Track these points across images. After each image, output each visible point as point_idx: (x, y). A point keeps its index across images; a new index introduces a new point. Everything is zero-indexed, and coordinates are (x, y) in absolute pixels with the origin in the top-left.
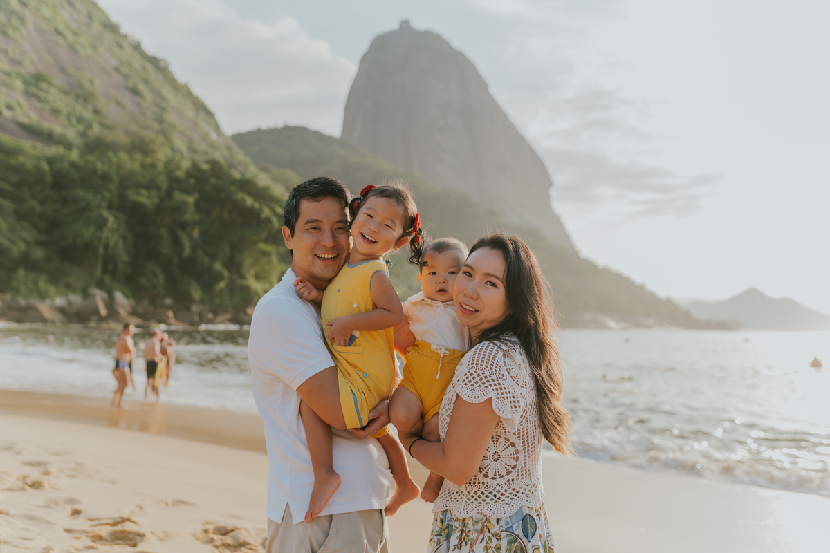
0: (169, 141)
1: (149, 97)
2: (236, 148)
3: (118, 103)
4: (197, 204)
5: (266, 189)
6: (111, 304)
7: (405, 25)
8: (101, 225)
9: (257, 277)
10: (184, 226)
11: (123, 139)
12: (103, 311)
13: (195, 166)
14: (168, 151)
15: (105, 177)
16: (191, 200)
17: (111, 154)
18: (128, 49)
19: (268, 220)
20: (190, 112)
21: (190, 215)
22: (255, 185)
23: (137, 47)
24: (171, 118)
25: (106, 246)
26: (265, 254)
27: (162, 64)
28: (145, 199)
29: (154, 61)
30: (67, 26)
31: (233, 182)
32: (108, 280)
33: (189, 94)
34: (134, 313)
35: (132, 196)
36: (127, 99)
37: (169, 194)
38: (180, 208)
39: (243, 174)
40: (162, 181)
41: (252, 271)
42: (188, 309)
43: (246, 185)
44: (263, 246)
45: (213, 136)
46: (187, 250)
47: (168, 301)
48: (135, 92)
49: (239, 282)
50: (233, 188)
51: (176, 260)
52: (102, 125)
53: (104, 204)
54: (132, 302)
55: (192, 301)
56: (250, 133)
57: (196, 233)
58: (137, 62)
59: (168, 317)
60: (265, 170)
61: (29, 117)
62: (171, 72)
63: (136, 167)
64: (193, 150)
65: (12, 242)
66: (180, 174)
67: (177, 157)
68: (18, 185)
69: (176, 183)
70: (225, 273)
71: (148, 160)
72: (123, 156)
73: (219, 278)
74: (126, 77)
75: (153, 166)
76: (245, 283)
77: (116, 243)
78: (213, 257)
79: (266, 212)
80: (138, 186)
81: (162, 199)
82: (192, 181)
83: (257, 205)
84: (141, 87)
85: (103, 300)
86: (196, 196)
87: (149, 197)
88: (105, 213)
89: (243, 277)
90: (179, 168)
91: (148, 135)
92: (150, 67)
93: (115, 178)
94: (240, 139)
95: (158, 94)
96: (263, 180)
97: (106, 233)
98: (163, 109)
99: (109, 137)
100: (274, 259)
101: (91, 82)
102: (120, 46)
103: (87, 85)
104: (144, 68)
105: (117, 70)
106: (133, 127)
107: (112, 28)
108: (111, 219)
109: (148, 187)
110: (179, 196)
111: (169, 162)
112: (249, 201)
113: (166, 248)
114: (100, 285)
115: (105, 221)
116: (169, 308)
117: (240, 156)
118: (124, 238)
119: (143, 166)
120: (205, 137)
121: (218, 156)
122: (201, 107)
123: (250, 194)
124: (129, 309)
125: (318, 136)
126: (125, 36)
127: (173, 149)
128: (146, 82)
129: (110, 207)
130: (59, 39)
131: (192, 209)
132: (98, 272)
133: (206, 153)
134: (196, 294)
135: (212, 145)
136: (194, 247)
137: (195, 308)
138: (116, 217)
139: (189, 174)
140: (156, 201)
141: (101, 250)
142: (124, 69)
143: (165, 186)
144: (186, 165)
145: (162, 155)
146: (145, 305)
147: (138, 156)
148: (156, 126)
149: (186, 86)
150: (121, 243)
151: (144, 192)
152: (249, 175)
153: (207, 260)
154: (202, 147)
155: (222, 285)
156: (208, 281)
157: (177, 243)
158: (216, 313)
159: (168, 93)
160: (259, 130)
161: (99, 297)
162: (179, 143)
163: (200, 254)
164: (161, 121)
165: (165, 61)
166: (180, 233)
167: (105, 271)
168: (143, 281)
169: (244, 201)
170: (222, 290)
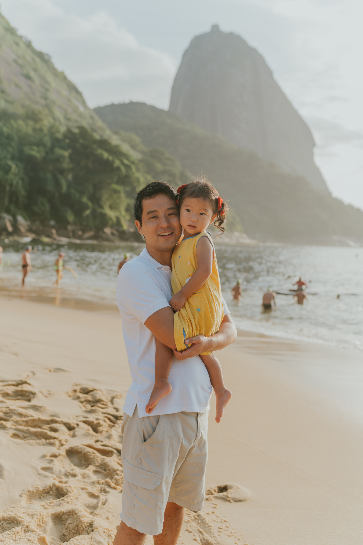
0: (51, 112)
1: (37, 81)
2: (96, 118)
3: (17, 86)
4: (70, 157)
5: (117, 147)
6: (15, 224)
7: (215, 28)
8: (7, 170)
9: (111, 207)
10: (62, 172)
11: (20, 111)
12: (10, 229)
13: (69, 131)
14: (51, 120)
15: (9, 138)
16: (66, 154)
17: (12, 122)
18: (22, 46)
19: (118, 169)
20: (65, 92)
21: (66, 164)
22: (110, 144)
23: (29, 45)
24: (52, 96)
25: (11, 185)
26: (116, 192)
27: (46, 57)
28: (36, 153)
29: (40, 55)
31: (95, 141)
32: (12, 208)
33: (64, 79)
34: (30, 230)
35: (28, 150)
36: (22, 82)
37: (52, 150)
38: (59, 160)
39: (101, 136)
40: (47, 141)
41: (108, 204)
42: (66, 229)
43: (104, 144)
44: (115, 186)
45: (81, 109)
46: (64, 188)
47: (52, 223)
48: (28, 77)
49: (99, 210)
50: (95, 146)
51: (57, 195)
52: (6, 101)
53: (9, 156)
54: (29, 223)
55: (68, 223)
56: (106, 107)
57: (70, 177)
58: (29, 56)
59: (53, 234)
60: (116, 133)
62: (52, 63)
63: (30, 131)
64: (68, 119)
66: (59, 136)
67: (57, 124)
69: (56, 142)
70: (90, 204)
71: (38, 126)
72: (21, 123)
73: (87, 208)
74: (21, 66)
75: (41, 130)
76: (103, 211)
77: (17, 183)
78: (82, 193)
79: (117, 163)
80: (31, 144)
81: (47, 153)
82: (67, 141)
83: (111, 158)
84: (32, 74)
85: (10, 221)
86: (70, 151)
87: (38, 152)
88: (10, 163)
89: (101, 207)
90: (58, 131)
91: (37, 108)
92: (38, 60)
93: (16, 138)
94: (99, 111)
95: (43, 79)
96: (115, 140)
97: (10, 176)
98: (47, 90)
99: (11, 109)
100: (123, 195)
102: (17, 44)
104: (34, 60)
105: (15, 61)
106: (27, 102)
107: (11, 31)
108: (14, 167)
109: (38, 145)
110: (59, 151)
111: (51, 128)
112: (106, 155)
113: (50, 187)
114: (8, 211)
115: (10, 167)
116: (53, 227)
117: (100, 123)
118: (23, 179)
119: (34, 130)
120: (76, 110)
121: (85, 123)
122: (73, 89)
123: (106, 150)
124: (27, 228)
125: (153, 108)
126: (21, 37)
127: (54, 118)
128: (35, 70)
129: (13, 158)
131: (67, 160)
132: (6, 202)
133: (76, 121)
134: (71, 218)
135: (81, 115)
136: (69, 187)
137: (70, 228)
138: (17, 165)
139: (65, 136)
140: (43, 154)
141: (8, 188)
142: (20, 61)
143: (49, 144)
144: (63, 129)
145: (47, 122)
146: (37, 225)
147: (31, 123)
148: (43, 102)
149: (63, 73)
150: (20, 183)
151: (35, 148)
152: (105, 137)
153: (77, 195)
154: (74, 117)
155: (88, 212)
156: (78, 210)
157: (57, 184)
158: (84, 231)
159: (50, 78)
160: (113, 104)
161: (7, 220)
162: (58, 114)
163: (73, 191)
164: (46, 98)
165: (48, 55)
166: (60, 176)
167: (10, 201)
168: (36, 209)
169: (102, 155)
170: (87, 216)
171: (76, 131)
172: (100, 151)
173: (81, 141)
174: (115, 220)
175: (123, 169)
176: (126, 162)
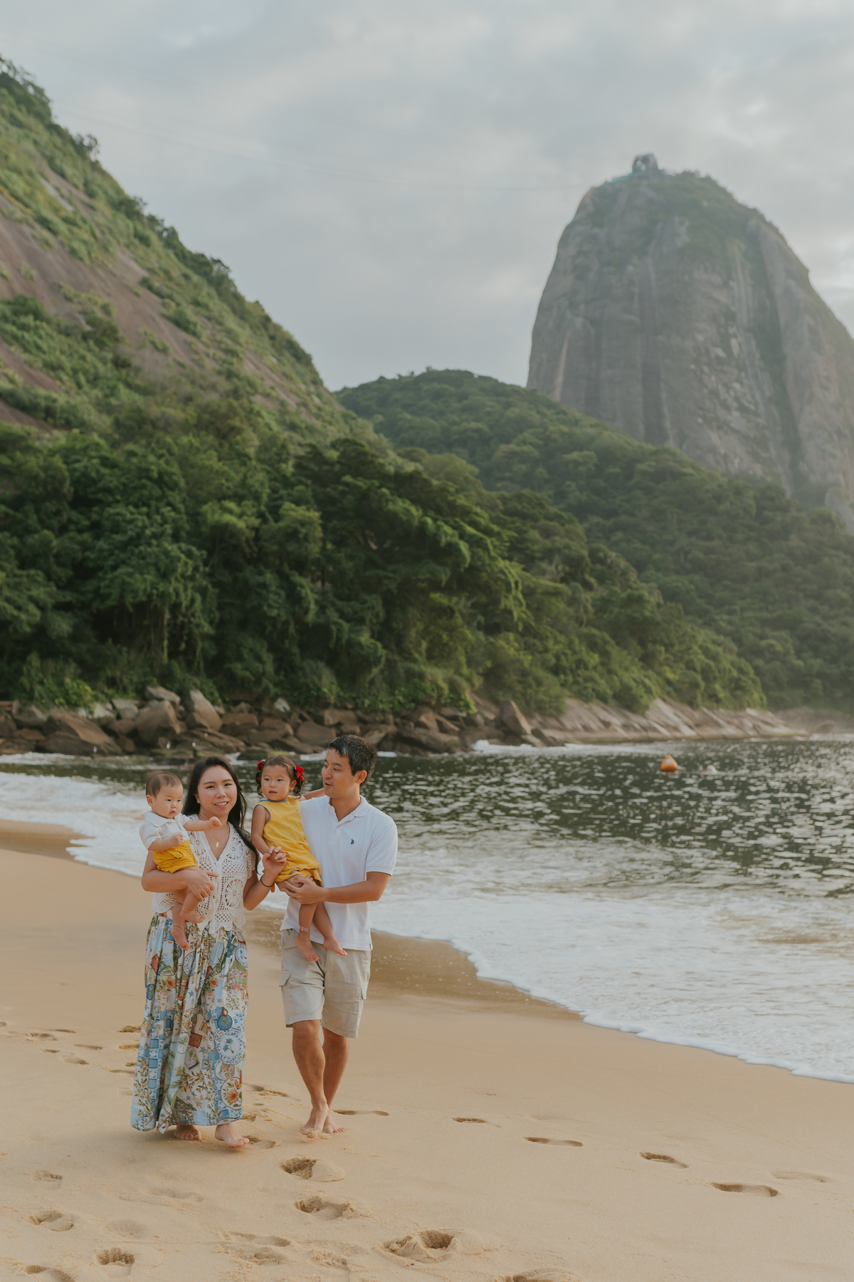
1: (205, 330)
3: (156, 346)
4: (324, 524)
5: (443, 492)
6: (186, 715)
8: (166, 569)
9: (430, 657)
10: (301, 565)
11: (176, 413)
12: (177, 727)
13: (317, 454)
15: (162, 481)
16: (313, 516)
18: (157, 243)
19: (452, 549)
20: (269, 358)
21: (316, 545)
23: (171, 240)
24: (247, 368)
25: (175, 608)
26: (443, 612)
27: (216, 270)
28: (238, 518)
29: (201, 265)
30: (56, 211)
32: (178, 669)
35: (214, 514)
36: (169, 336)
38: (298, 532)
40: (261, 483)
41: (424, 645)
42: (320, 721)
44: (436, 597)
45: (314, 398)
46: (312, 611)
47: (282, 705)
48: (182, 323)
49: (405, 666)
50: (385, 493)
51: (292, 629)
52: (134, 388)
53: (169, 529)
54: (222, 710)
55: (324, 703)
58: (177, 269)
59: (286, 735)
61: (11, 381)
65: (19, 608)
68: (17, 503)
69: (281, 485)
70: (381, 651)
73: (366, 662)
74: (162, 296)
75: (242, 458)
76: (415, 667)
77: (193, 601)
78: (356, 620)
79: (448, 533)
80: (222, 497)
81: (263, 518)
83: (429, 521)
84: (190, 312)
85: (174, 705)
87: (240, 516)
88: (171, 548)
89: (406, 655)
90: (285, 455)
91: (212, 398)
92: (195, 278)
93: (182, 483)
95: (218, 324)
97: (174, 585)
98: (233, 353)
101: (106, 309)
102: (144, 240)
103: (99, 314)
104: (186, 277)
105: (145, 283)
106: (188, 389)
107: (127, 207)
108: (183, 556)
109: (239, 499)
110: (293, 512)
111: (263, 448)
112: (416, 514)
113: (275, 605)
114: (167, 681)
115: (174, 560)
116: (285, 717)
118: (203, 591)
120: (304, 402)
124: (220, 722)
125: (491, 386)
126: (152, 220)
128: (196, 303)
129: (176, 537)
130: (46, 234)
131: (319, 533)
132: (164, 656)
136: (322, 608)
137: (330, 716)
138: (189, 555)
139: (303, 467)
140: (254, 521)
141: (167, 616)
142: (159, 283)
143: (265, 493)
146: (243, 714)
147: (211, 440)
148: (224, 385)
150: (198, 598)
151: (231, 505)
153: (346, 626)
154: (304, 418)
155: (375, 671)
156: (350, 667)
157: (294, 597)
159: (232, 323)
161: (168, 702)
163: (334, 617)
164: (231, 375)
165: (220, 263)
166: (297, 578)
167: (171, 656)
168: (238, 668)
169: (405, 513)
170: (372, 682)
171: (333, 455)
172: (400, 505)
173: (348, 478)
174: (445, 686)
175: (464, 547)
176: (470, 530)
